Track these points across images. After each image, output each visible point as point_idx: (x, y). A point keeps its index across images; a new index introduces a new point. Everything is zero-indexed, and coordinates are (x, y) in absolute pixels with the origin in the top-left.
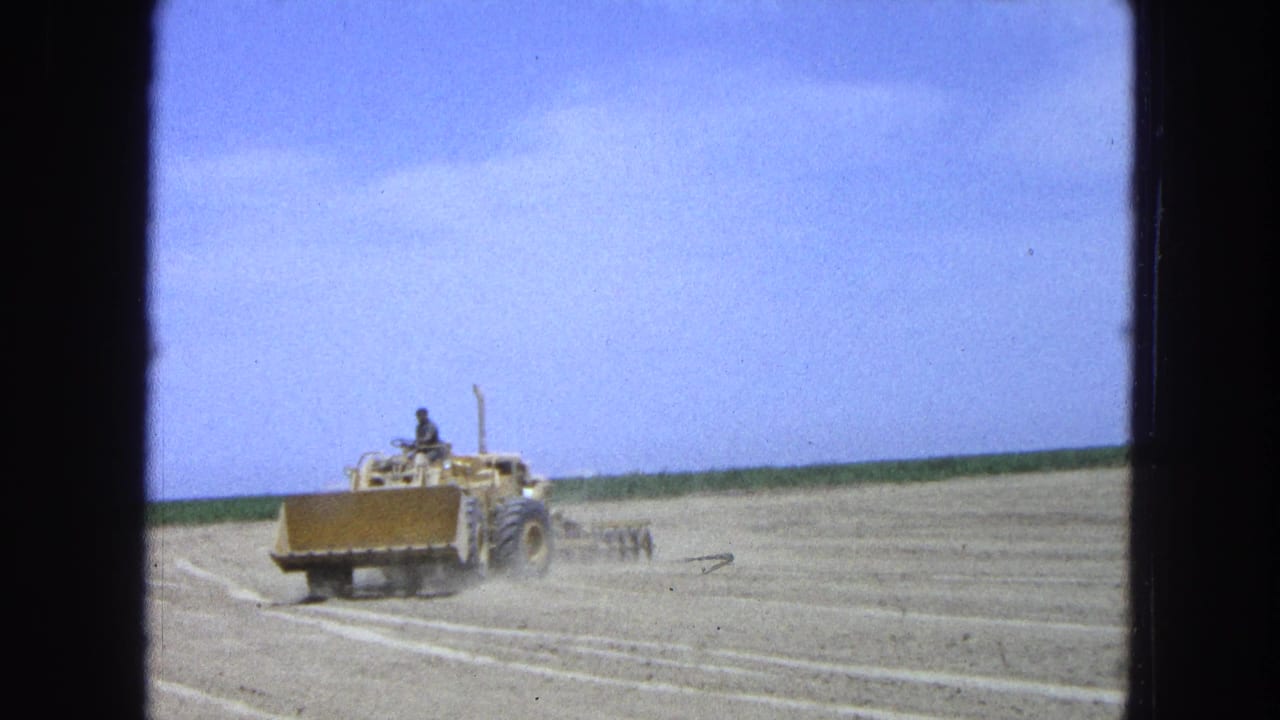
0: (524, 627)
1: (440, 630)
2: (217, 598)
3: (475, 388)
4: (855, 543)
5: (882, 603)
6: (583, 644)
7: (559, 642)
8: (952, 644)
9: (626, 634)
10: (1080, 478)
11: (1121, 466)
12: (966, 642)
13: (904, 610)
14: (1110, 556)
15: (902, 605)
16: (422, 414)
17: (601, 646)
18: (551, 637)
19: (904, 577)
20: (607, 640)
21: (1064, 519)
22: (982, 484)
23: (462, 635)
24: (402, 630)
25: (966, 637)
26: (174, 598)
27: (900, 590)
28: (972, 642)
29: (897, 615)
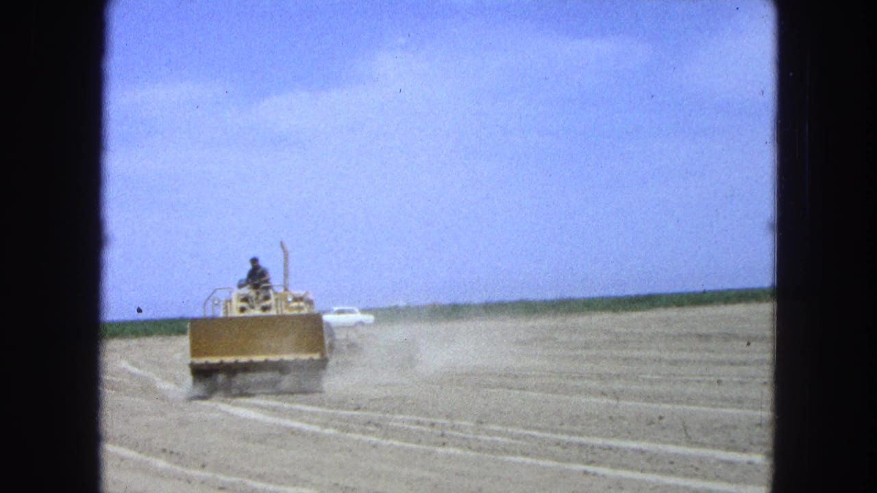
0: (358, 408)
1: (300, 411)
2: (147, 388)
3: (282, 245)
4: (584, 353)
5: (603, 394)
6: (399, 420)
7: (380, 419)
8: (652, 423)
9: (427, 414)
10: (740, 309)
11: (767, 301)
12: (661, 421)
13: (618, 399)
14: (760, 363)
15: (617, 396)
16: (254, 261)
17: (410, 422)
18: (376, 416)
19: (618, 376)
20: (415, 418)
21: (727, 337)
22: (673, 313)
23: (314, 414)
24: (274, 410)
25: (661, 418)
26: (118, 388)
27: (617, 385)
28: (664, 422)
29: (614, 402)
